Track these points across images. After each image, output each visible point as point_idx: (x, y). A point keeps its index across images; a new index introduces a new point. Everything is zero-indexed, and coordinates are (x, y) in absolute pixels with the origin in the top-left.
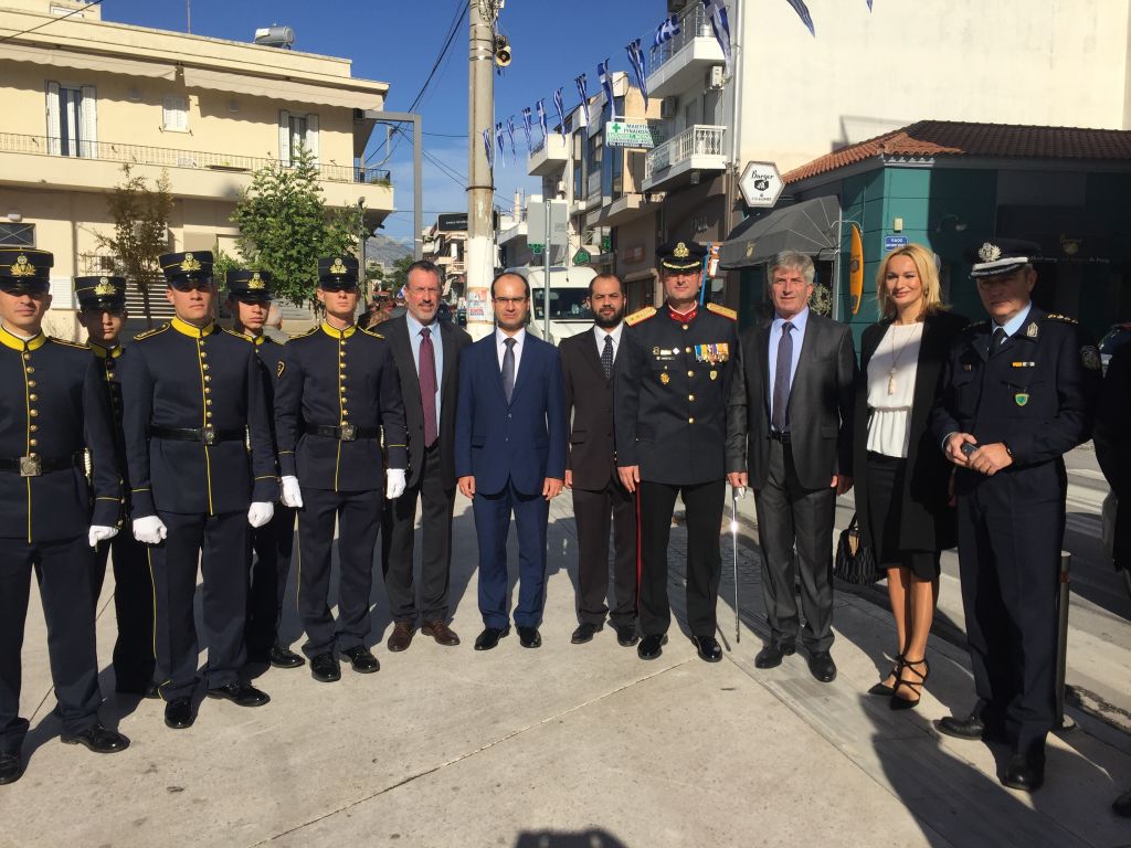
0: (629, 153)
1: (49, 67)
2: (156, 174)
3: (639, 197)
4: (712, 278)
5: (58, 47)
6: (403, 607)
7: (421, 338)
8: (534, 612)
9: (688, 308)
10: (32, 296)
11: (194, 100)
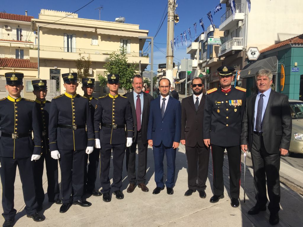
0: (215, 46)
1: (65, 30)
2: (88, 56)
3: (217, 59)
4: (238, 81)
5: (67, 25)
6: (132, 179)
7: (137, 98)
8: (171, 183)
9: (228, 88)
10: (17, 86)
11: (99, 37)
